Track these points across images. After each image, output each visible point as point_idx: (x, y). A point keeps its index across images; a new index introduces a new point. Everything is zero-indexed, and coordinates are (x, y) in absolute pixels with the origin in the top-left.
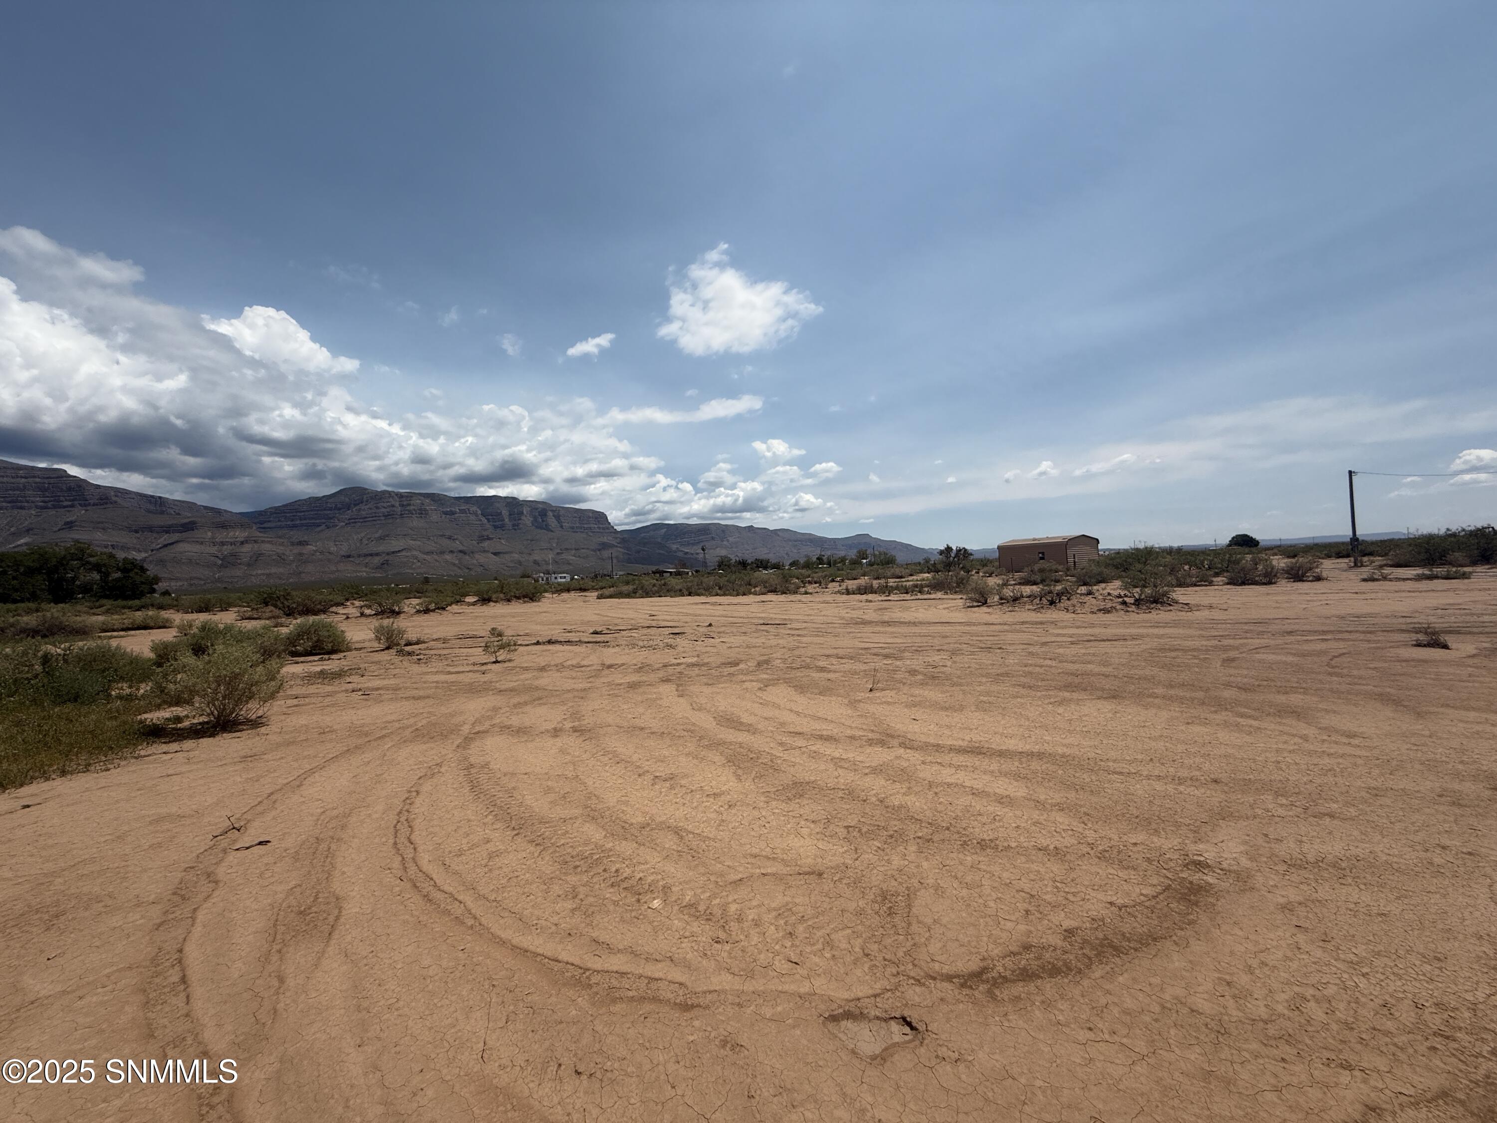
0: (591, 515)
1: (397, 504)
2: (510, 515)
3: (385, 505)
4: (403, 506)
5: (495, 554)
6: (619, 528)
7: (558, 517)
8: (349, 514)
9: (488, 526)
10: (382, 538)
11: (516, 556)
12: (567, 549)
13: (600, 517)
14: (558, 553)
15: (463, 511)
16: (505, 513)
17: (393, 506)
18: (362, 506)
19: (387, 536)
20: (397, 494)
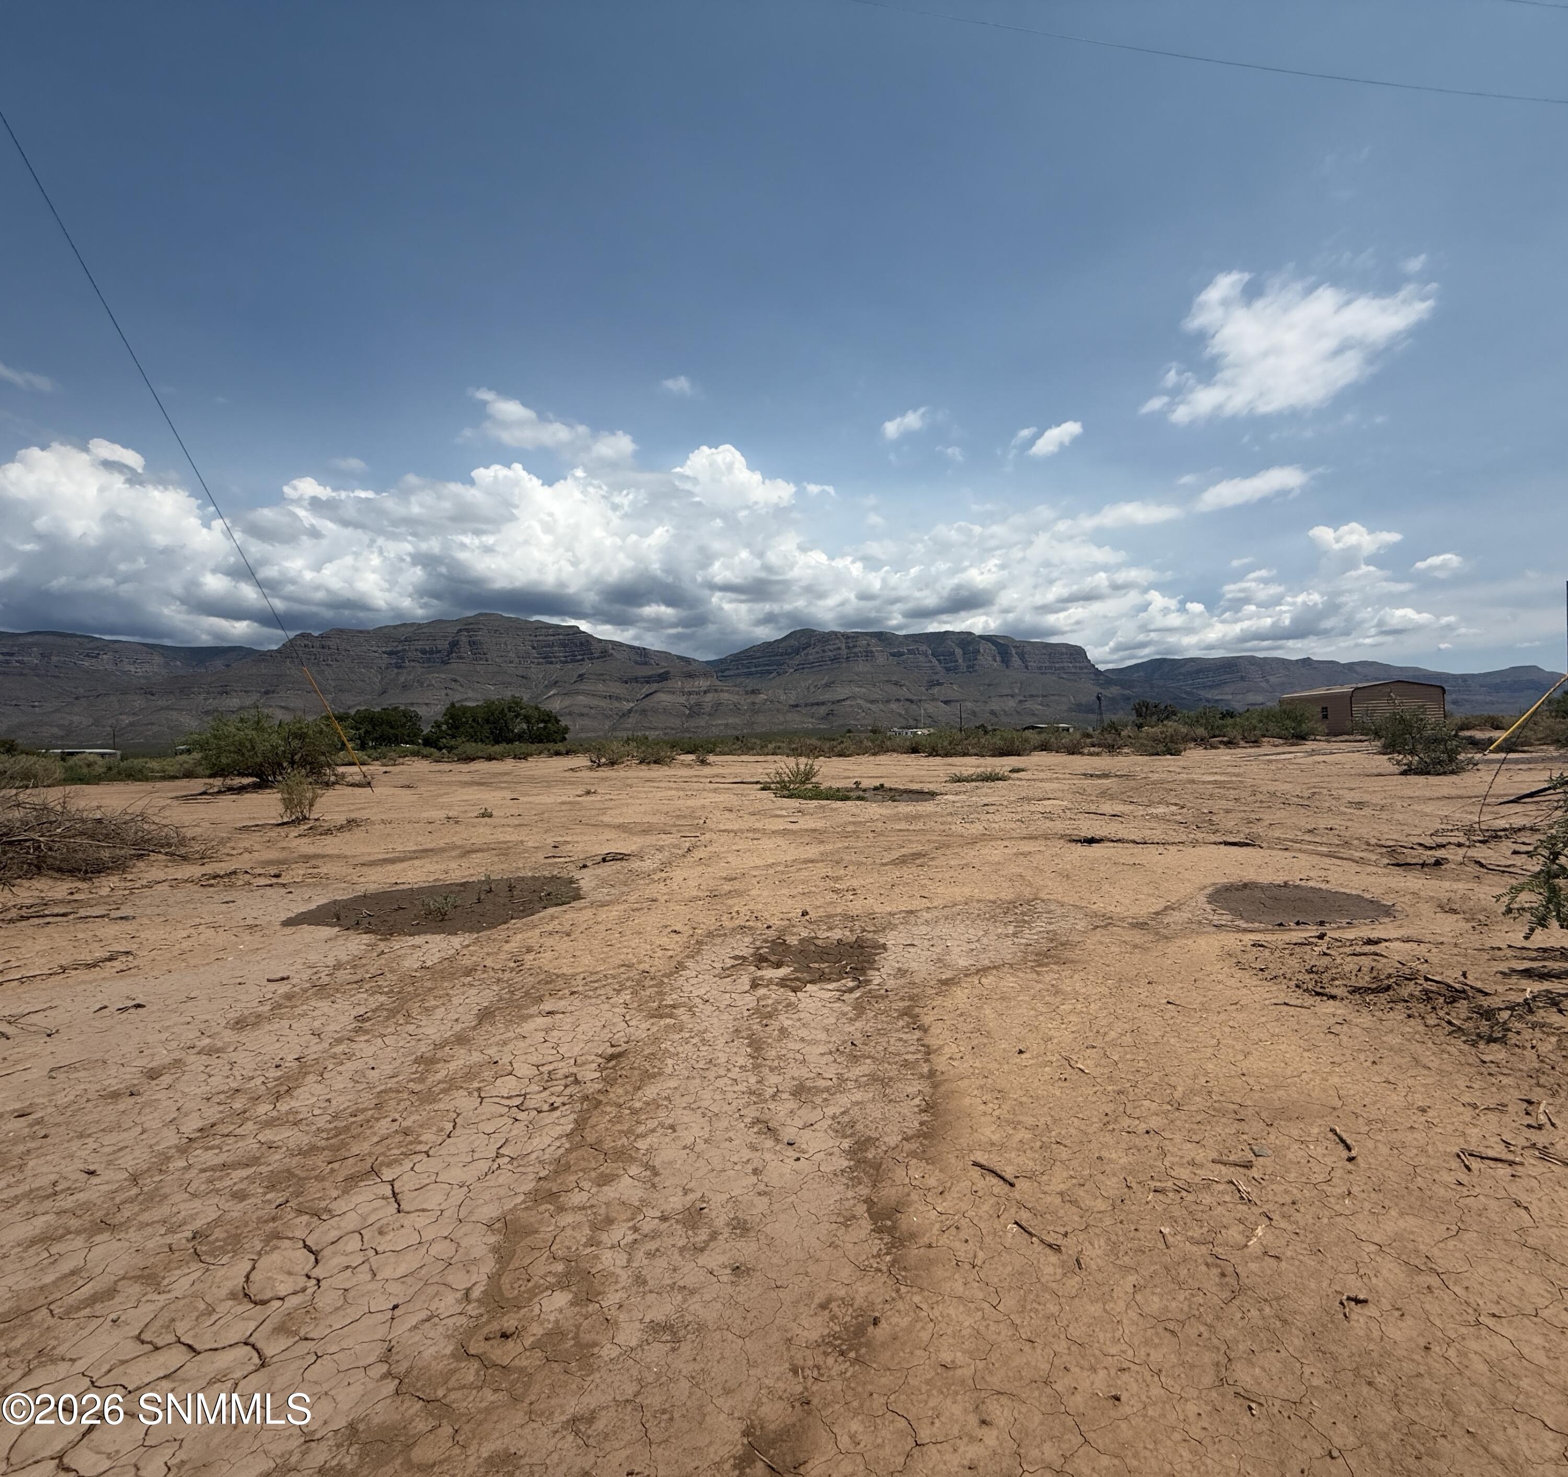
0: (1064, 650)
1: (843, 646)
2: (965, 653)
3: (831, 647)
4: (849, 648)
5: (946, 702)
6: (1101, 667)
7: (1022, 656)
8: (797, 660)
9: (939, 668)
11: (969, 705)
12: (1032, 696)
13: (1077, 653)
14: (1020, 701)
15: (911, 652)
16: (959, 651)
17: (839, 649)
18: (810, 650)
20: (843, 635)
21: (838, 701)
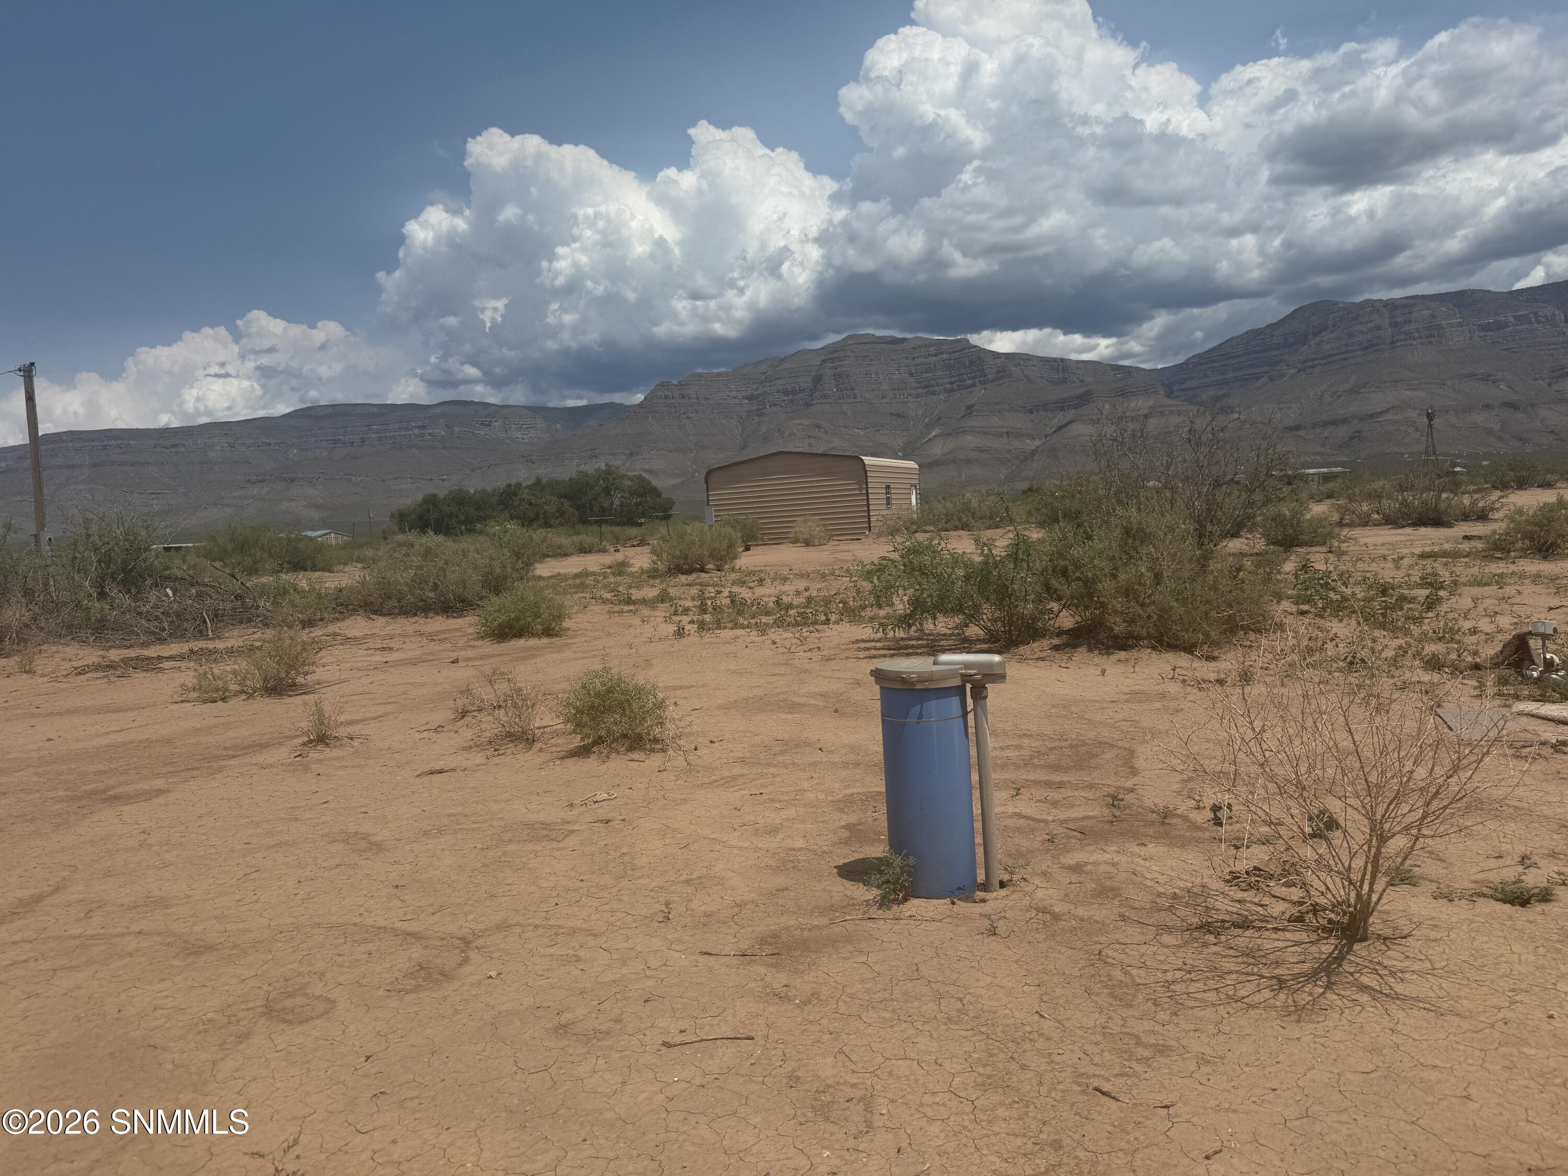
1: (1386, 324)
3: (1364, 327)
4: (1396, 324)
10: (1354, 391)
18: (1326, 335)
19: (1365, 385)
20: (1387, 304)
21: (1371, 416)
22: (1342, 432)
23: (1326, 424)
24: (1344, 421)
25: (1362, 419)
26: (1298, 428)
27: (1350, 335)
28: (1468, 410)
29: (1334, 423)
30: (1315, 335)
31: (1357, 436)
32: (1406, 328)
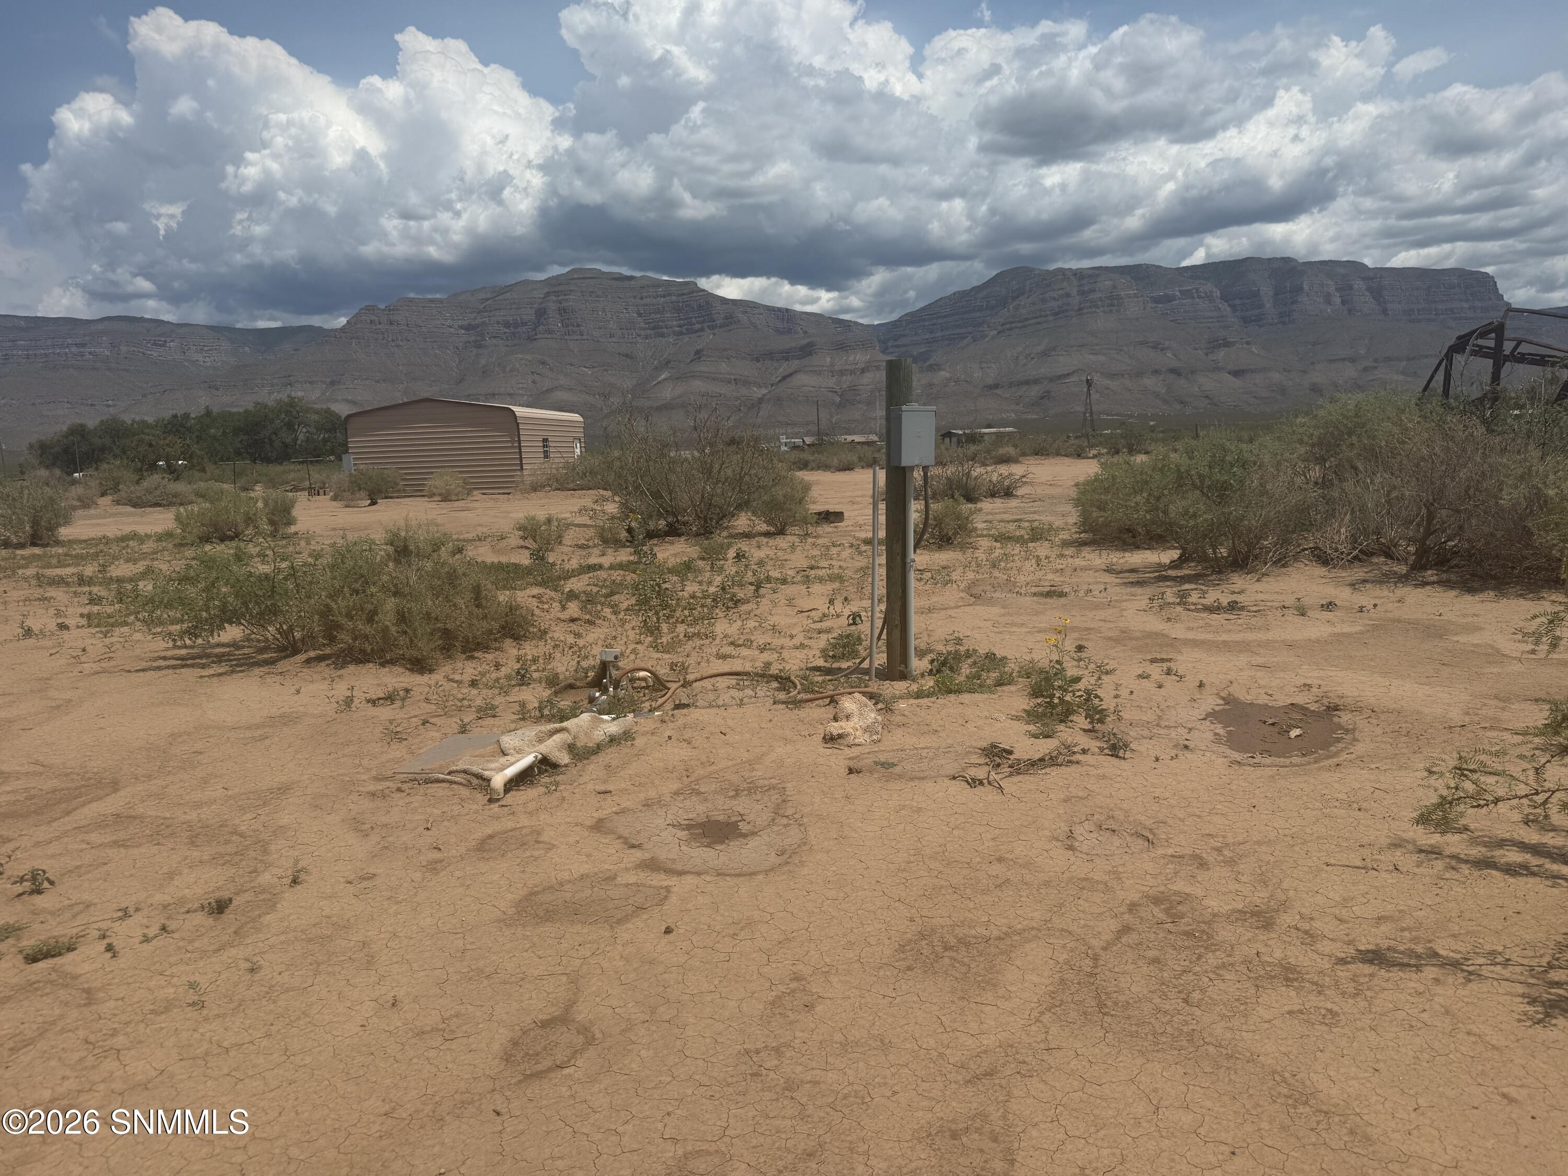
0: (1455, 280)
1: (1074, 292)
2: (1276, 294)
3: (1056, 293)
4: (1083, 292)
5: (1236, 373)
6: (1523, 306)
7: (1376, 293)
8: (1003, 315)
9: (1231, 319)
10: (1045, 354)
11: (1276, 376)
12: (1389, 358)
13: (1478, 285)
14: (1366, 369)
15: (1186, 294)
16: (1266, 291)
17: (1068, 295)
18: (1023, 300)
19: (1054, 349)
20: (1077, 273)
21: (1060, 377)
22: (1034, 391)
23: (1020, 384)
24: (1036, 381)
25: (1051, 380)
26: (996, 386)
27: (1044, 301)
28: (1139, 374)
29: (1027, 383)
30: (1014, 299)
31: (1047, 395)
32: (1092, 296)
